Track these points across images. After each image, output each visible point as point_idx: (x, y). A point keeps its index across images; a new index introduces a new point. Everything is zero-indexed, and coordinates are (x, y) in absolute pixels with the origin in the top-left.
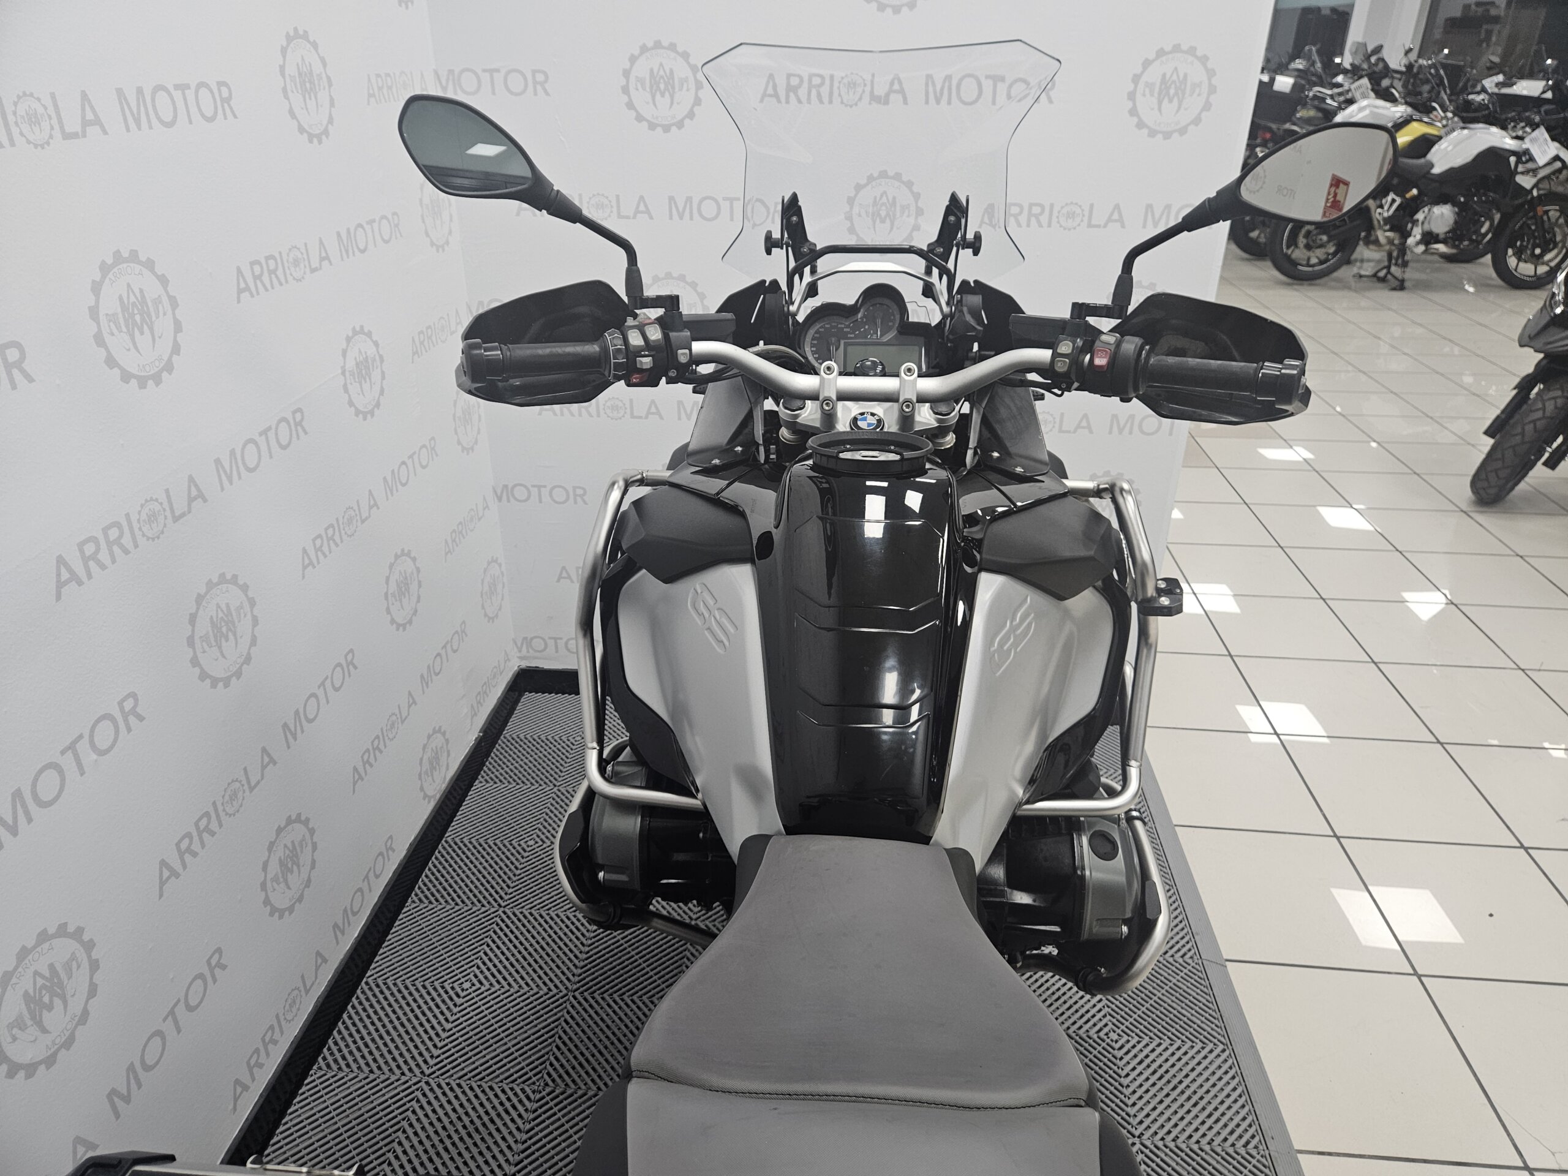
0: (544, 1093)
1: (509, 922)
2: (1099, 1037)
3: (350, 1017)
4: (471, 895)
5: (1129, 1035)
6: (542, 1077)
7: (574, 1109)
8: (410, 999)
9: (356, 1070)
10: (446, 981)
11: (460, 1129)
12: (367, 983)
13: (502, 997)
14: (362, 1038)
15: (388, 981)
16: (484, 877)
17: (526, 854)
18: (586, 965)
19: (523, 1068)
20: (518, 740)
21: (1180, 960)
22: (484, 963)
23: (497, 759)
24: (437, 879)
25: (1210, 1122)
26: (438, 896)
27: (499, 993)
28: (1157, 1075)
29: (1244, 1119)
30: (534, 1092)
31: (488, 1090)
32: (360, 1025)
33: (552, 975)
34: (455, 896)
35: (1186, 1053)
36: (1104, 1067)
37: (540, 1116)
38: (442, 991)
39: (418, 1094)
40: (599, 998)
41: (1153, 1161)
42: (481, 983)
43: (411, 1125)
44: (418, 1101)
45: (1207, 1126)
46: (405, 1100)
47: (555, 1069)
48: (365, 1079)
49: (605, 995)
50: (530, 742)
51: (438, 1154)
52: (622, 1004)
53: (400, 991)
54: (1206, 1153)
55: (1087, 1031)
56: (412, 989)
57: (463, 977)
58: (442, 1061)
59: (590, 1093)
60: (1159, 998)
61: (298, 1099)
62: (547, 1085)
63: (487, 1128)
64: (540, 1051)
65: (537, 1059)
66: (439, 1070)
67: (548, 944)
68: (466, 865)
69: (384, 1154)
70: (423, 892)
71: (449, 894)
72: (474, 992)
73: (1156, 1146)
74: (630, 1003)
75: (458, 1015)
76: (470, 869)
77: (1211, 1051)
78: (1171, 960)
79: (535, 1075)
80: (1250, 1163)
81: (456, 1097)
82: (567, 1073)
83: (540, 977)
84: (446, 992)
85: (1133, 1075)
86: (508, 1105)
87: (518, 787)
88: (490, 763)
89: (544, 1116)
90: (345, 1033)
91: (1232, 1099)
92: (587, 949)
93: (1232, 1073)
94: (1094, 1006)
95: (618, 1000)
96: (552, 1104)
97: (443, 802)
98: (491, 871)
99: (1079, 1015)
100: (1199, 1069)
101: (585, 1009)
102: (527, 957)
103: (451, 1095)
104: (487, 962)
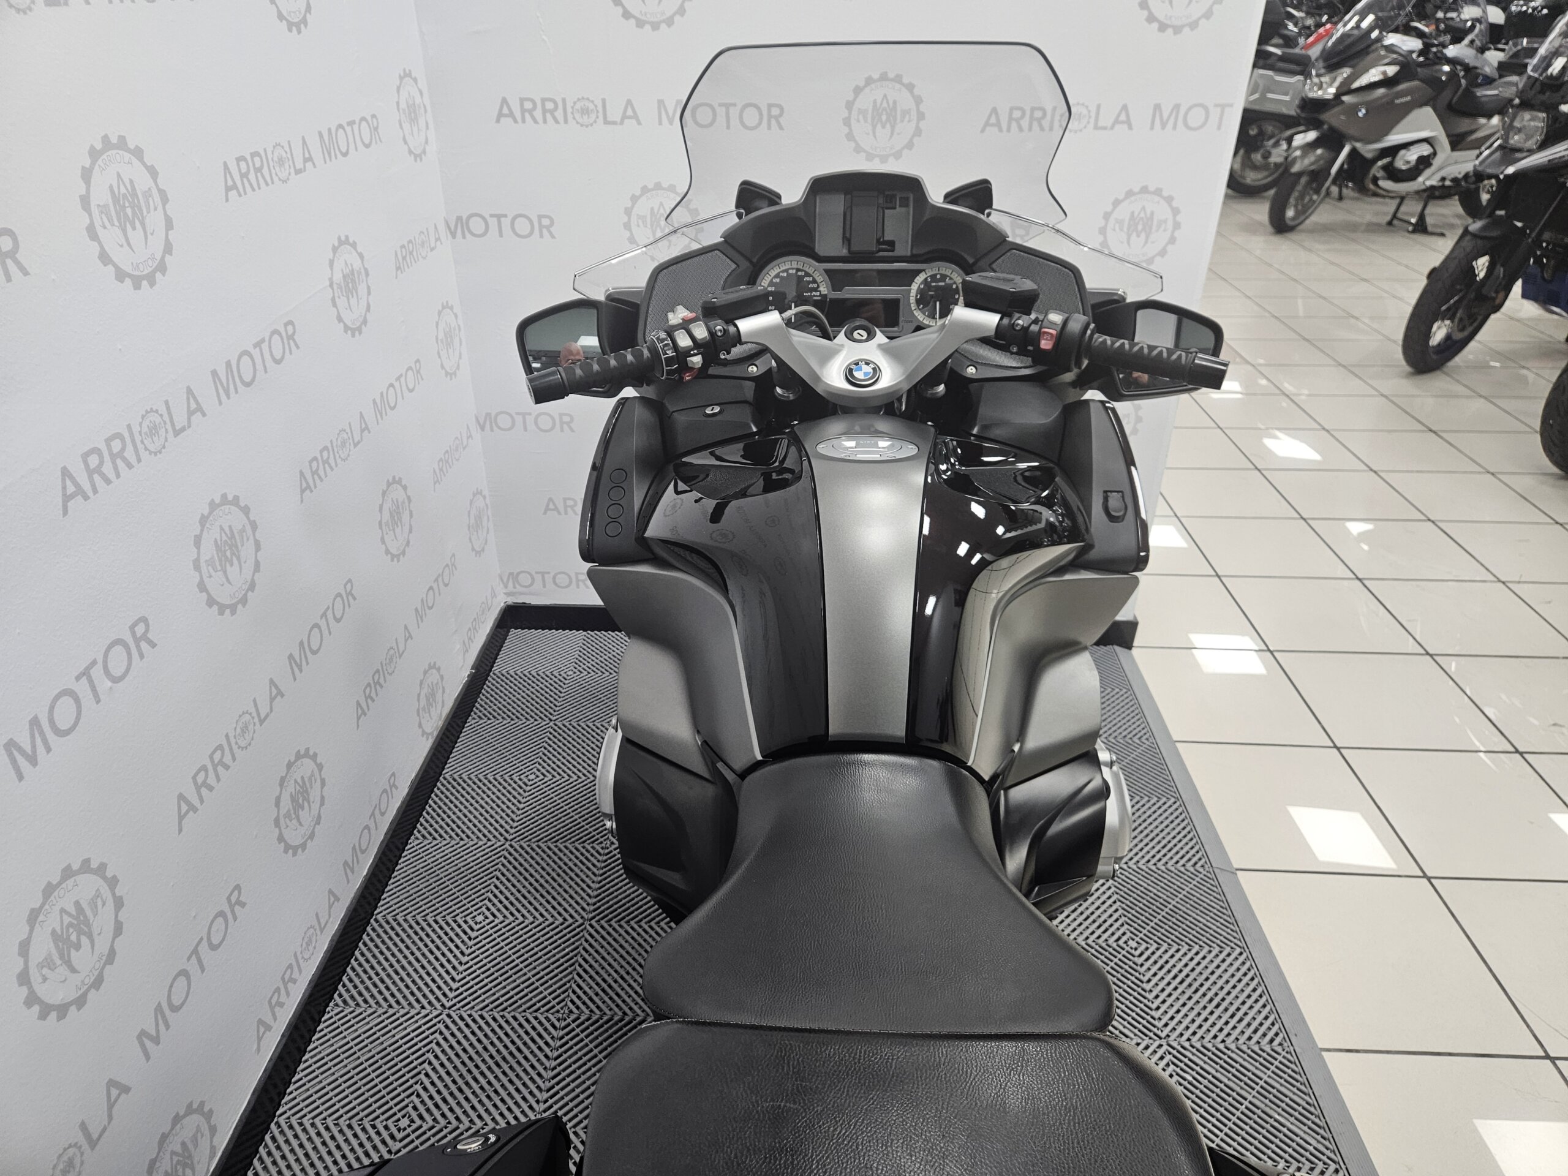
0: (569, 1020)
1: (517, 855)
3: (363, 955)
4: (475, 830)
5: (1147, 943)
6: (566, 1004)
7: (601, 1034)
8: (422, 935)
9: (374, 1005)
10: (457, 915)
11: (488, 1059)
12: (377, 921)
13: (517, 929)
14: (377, 974)
15: (398, 917)
16: (487, 812)
17: (528, 789)
18: (599, 895)
19: (545, 997)
20: (507, 675)
21: (1192, 869)
22: (496, 896)
23: (489, 696)
24: (439, 815)
25: (1233, 1022)
26: (442, 832)
27: (513, 924)
28: (1178, 979)
29: (1266, 1018)
30: (558, 1020)
31: (511, 1020)
32: (374, 962)
33: (566, 906)
34: (459, 831)
35: (1204, 958)
36: (1127, 975)
37: (567, 1043)
38: (454, 925)
39: (441, 1026)
40: (616, 926)
41: (1181, 1061)
42: (494, 915)
43: (436, 1057)
44: (441, 1033)
45: (1230, 1026)
46: (428, 1032)
47: (579, 997)
48: (384, 1013)
49: (622, 923)
50: (521, 677)
51: (467, 1084)
52: (640, 930)
53: (411, 927)
54: (1232, 1052)
55: (1106, 940)
56: (424, 924)
57: (475, 910)
58: (461, 993)
59: (616, 1018)
60: (1174, 906)
61: (317, 1036)
62: (571, 1012)
63: (515, 1057)
64: (561, 979)
65: (559, 988)
66: (459, 1002)
67: (560, 875)
68: (467, 801)
69: (411, 1086)
70: (425, 829)
71: (453, 830)
72: (488, 925)
73: (1183, 1047)
75: (474, 948)
76: (472, 805)
77: (1229, 955)
78: (1182, 869)
79: (558, 1003)
80: (1276, 1059)
82: (591, 999)
83: (553, 907)
84: (459, 926)
85: (1155, 980)
86: (533, 1033)
87: (512, 722)
88: (483, 700)
89: (571, 1043)
90: (359, 970)
91: (1253, 999)
92: (600, 878)
93: (1250, 974)
94: (1111, 916)
95: (636, 926)
96: (578, 1030)
97: (441, 739)
98: (494, 805)
99: (1097, 924)
100: (1219, 972)
101: (602, 937)
102: (539, 888)
103: (474, 1027)
104: (499, 894)
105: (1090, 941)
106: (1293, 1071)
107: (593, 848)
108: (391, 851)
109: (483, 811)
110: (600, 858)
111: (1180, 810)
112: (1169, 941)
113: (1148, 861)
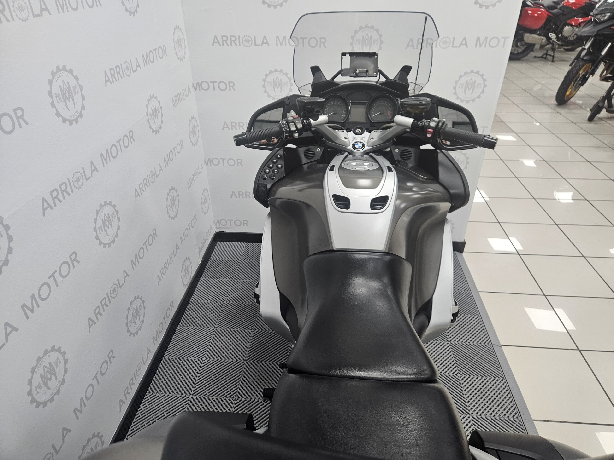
0: (238, 401)
1: (219, 334)
2: (453, 376)
3: (159, 372)
4: (203, 323)
5: (465, 375)
6: (237, 394)
7: (250, 407)
8: (182, 364)
9: (163, 393)
10: (196, 357)
12: (165, 359)
13: (218, 363)
14: (165, 380)
15: (173, 357)
16: (207, 316)
17: (223, 307)
18: (250, 350)
19: (229, 391)
20: (216, 261)
21: (484, 345)
22: (210, 350)
23: (209, 268)
24: (189, 317)
25: (498, 408)
26: (190, 324)
27: (217, 361)
28: (477, 391)
29: (512, 407)
30: (234, 400)
31: (216, 400)
32: (164, 375)
33: (237, 354)
34: (196, 323)
35: (488, 381)
36: (456, 387)
38: (194, 361)
39: (189, 402)
40: (256, 363)
41: (477, 424)
42: (209, 357)
44: (189, 405)
46: (184, 404)
47: (242, 392)
48: (168, 396)
49: (259, 362)
50: (221, 261)
52: (266, 365)
53: (178, 361)
54: (498, 420)
55: (449, 373)
56: (183, 360)
57: (203, 355)
58: (197, 389)
59: (256, 400)
60: (476, 360)
61: (142, 404)
62: (239, 397)
64: (235, 384)
65: (234, 388)
66: (196, 392)
67: (235, 342)
68: (200, 311)
70: (184, 322)
71: (194, 323)
72: (207, 361)
73: (478, 418)
74: (269, 365)
75: (202, 371)
76: (202, 313)
77: (498, 380)
78: (480, 345)
79: (234, 394)
80: (515, 424)
81: (204, 403)
82: (246, 393)
83: (233, 355)
84: (196, 362)
85: (468, 390)
86: (224, 406)
87: (218, 280)
88: (206, 270)
90: (158, 378)
91: (507, 399)
92: (250, 344)
93: (506, 389)
94: (451, 363)
95: (264, 363)
96: (241, 405)
97: (190, 287)
98: (210, 313)
99: (445, 367)
100: (493, 387)
101: (251, 367)
102: (227, 347)
103: (201, 402)
104: (211, 349)
105: (442, 374)
106: (522, 429)
107: (248, 331)
108: (171, 330)
109: (206, 316)
110: (251, 335)
111: (480, 320)
112: (474, 374)
113: (467, 341)
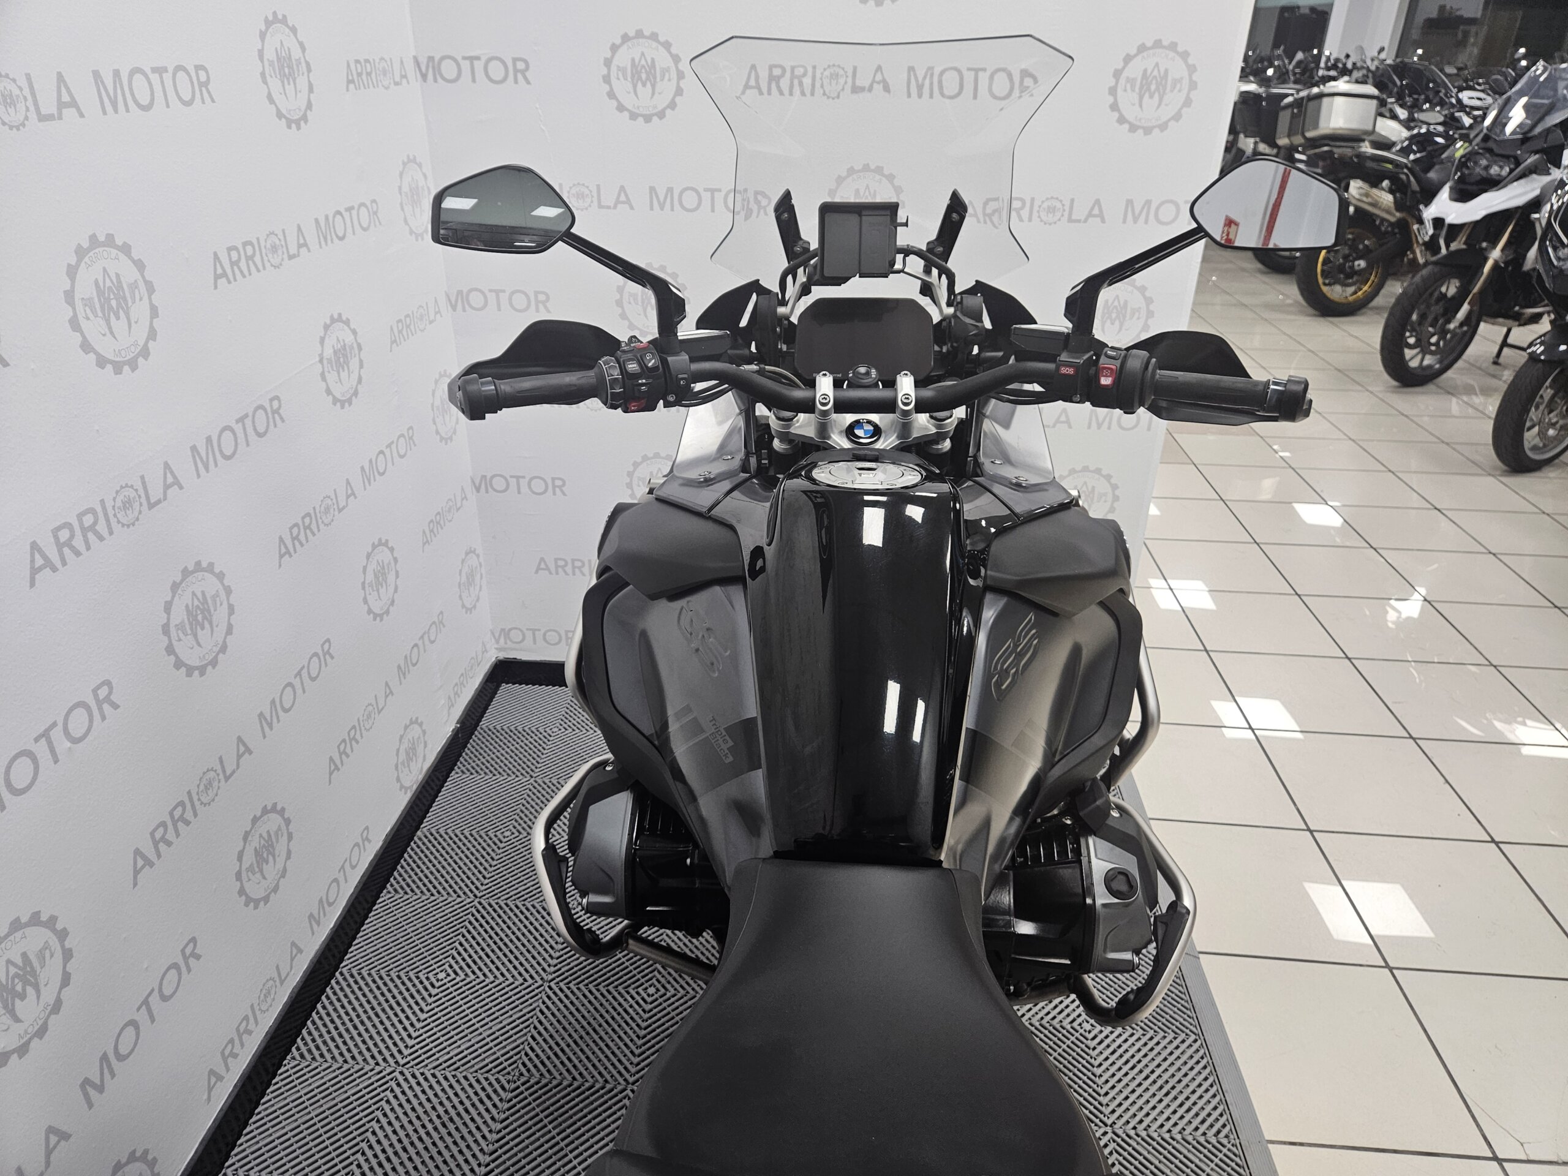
0: (518, 1083)
1: (484, 913)
2: (1071, 1027)
3: (324, 1007)
4: (447, 886)
5: (1101, 1026)
6: (517, 1067)
7: (548, 1099)
8: (384, 989)
9: (329, 1060)
10: (421, 971)
11: (435, 1118)
12: (342, 974)
13: (477, 987)
14: (336, 1028)
15: (363, 971)
16: (460, 868)
17: (502, 845)
18: (561, 956)
19: (498, 1058)
20: (494, 731)
22: (459, 954)
23: (474, 750)
24: (413, 870)
25: (1181, 1111)
26: (414, 886)
27: (474, 983)
28: (1130, 1065)
29: (1215, 1108)
30: (508, 1082)
31: (463, 1081)
32: (334, 1015)
33: (528, 966)
34: (430, 886)
35: (1158, 1043)
36: (1078, 1058)
37: (515, 1106)
38: (416, 982)
39: (393, 1084)
40: (574, 989)
41: (1125, 1150)
42: (455, 973)
43: (385, 1115)
44: (392, 1091)
45: (1178, 1115)
46: (379, 1090)
47: (530, 1059)
48: (339, 1069)
49: (581, 986)
50: (507, 733)
51: (412, 1144)
52: (597, 994)
53: (374, 981)
54: (1178, 1142)
55: (1060, 1020)
56: (387, 979)
57: (438, 967)
58: (416, 1051)
59: (565, 1083)
61: (272, 1088)
62: (522, 1074)
63: (462, 1118)
64: (515, 1041)
65: (513, 1049)
66: (413, 1060)
67: (523, 935)
68: (442, 855)
69: (357, 1144)
70: (398, 883)
71: (425, 885)
72: (449, 982)
73: (1128, 1135)
75: (433, 1005)
76: (446, 860)
77: (1183, 1041)
79: (510, 1065)
80: (1221, 1152)
81: (431, 1087)
82: (542, 1063)
83: (515, 968)
84: (421, 982)
85: (1106, 1064)
86: (482, 1094)
87: (495, 778)
88: (467, 755)
89: (518, 1106)
90: (319, 1023)
91: (1203, 1088)
93: (1203, 1063)
95: (594, 990)
96: (526, 1094)
97: (421, 792)
98: (467, 861)
99: (1052, 1005)
100: (1171, 1059)
101: (560, 1000)
102: (503, 947)
103: (425, 1085)
104: (463, 952)
105: (1044, 1022)
106: (1237, 1164)
108: (362, 902)
109: (456, 867)
